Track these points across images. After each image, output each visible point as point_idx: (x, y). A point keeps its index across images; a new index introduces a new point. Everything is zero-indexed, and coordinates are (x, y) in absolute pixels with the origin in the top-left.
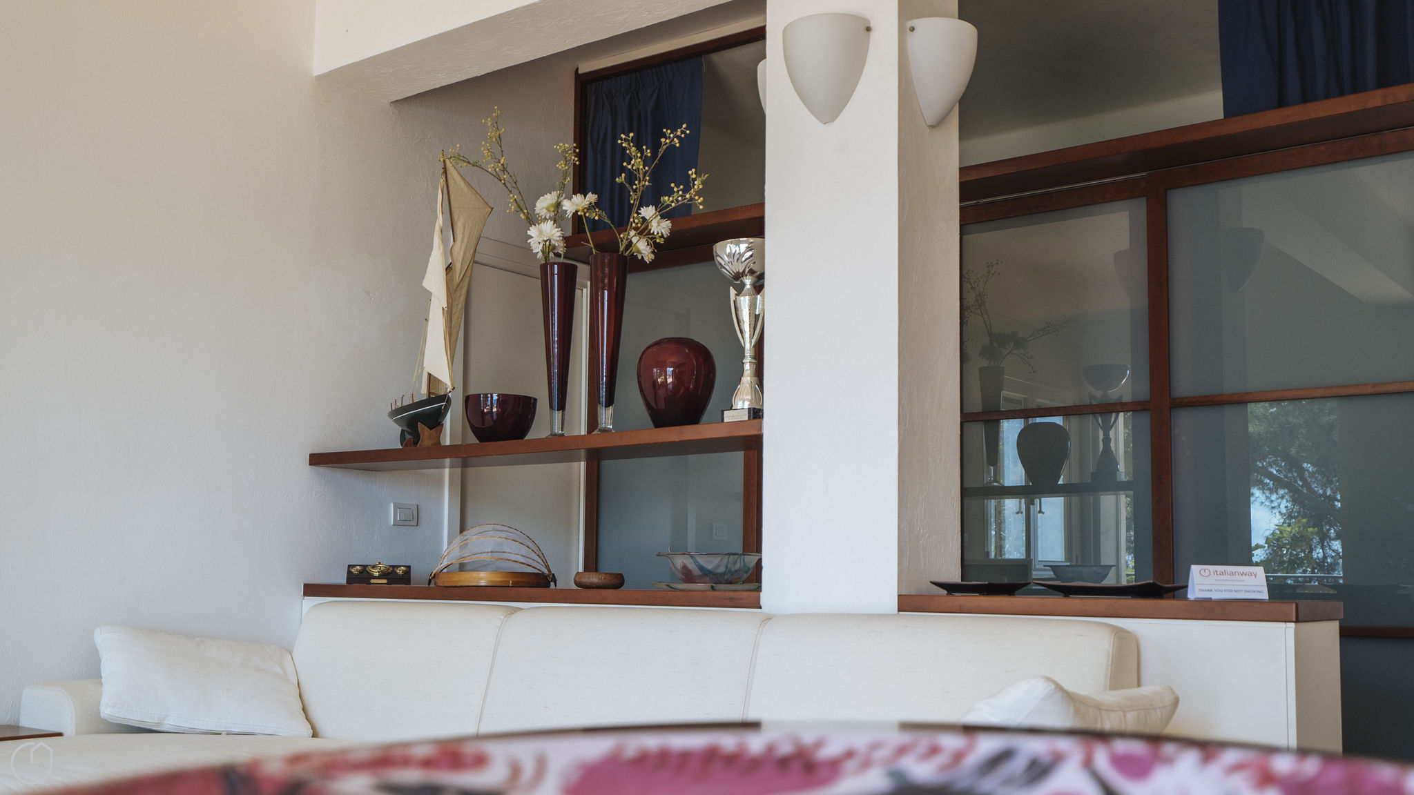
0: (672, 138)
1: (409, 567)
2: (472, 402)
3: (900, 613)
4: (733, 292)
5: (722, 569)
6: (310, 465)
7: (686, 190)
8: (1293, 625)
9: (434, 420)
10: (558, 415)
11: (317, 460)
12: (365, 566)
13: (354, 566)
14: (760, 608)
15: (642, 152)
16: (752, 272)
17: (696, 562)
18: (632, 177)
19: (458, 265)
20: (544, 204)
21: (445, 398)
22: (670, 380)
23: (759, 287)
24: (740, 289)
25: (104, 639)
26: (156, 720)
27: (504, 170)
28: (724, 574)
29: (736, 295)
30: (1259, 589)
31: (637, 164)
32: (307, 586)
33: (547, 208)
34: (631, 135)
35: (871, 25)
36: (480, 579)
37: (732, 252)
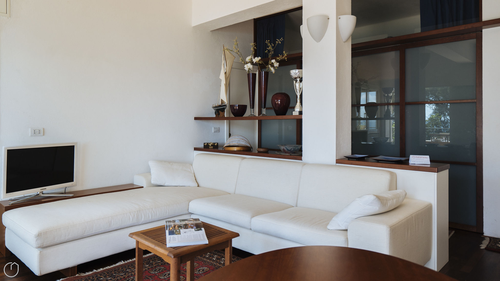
0: (278, 41)
1: (217, 143)
2: (232, 107)
3: (337, 164)
4: (294, 82)
5: (292, 150)
6: (194, 120)
7: (283, 56)
8: (436, 173)
9: (223, 110)
10: (252, 110)
11: (196, 119)
12: (208, 143)
13: (205, 143)
14: (302, 160)
15: (271, 45)
16: (299, 77)
17: (286, 148)
18: (269, 51)
19: (227, 72)
20: (248, 59)
21: (225, 105)
22: (279, 103)
23: (301, 81)
24: (296, 81)
25: (152, 164)
26: (163, 184)
27: (238, 51)
28: (293, 151)
29: (296, 83)
30: (427, 161)
31: (270, 48)
32: (194, 148)
33: (249, 60)
34: (269, 41)
35: (330, 17)
36: (235, 149)
37: (294, 73)
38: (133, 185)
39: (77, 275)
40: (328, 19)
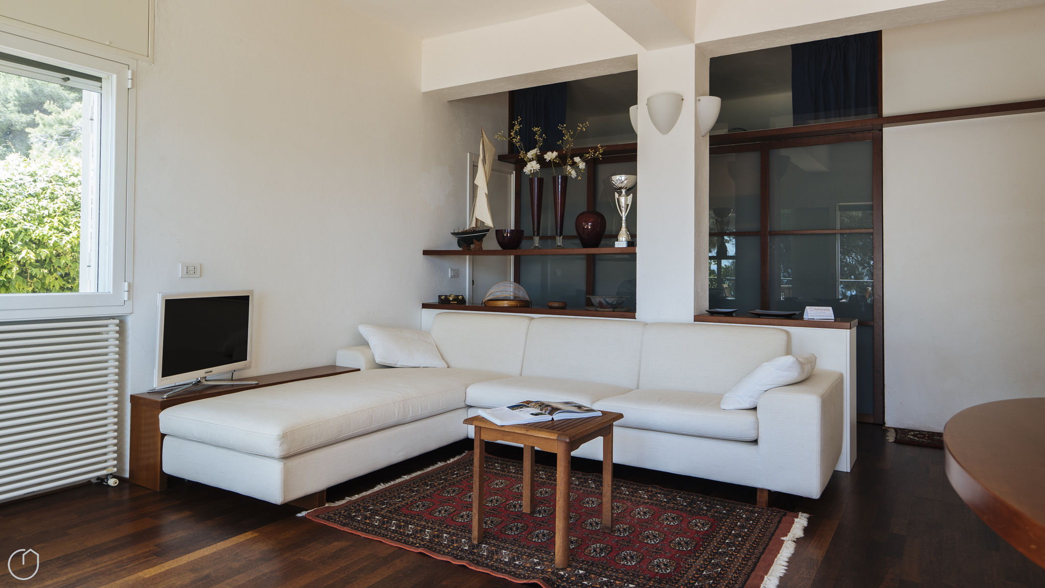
0: (581, 127)
1: (463, 296)
2: (499, 233)
3: (695, 322)
4: (617, 195)
5: (615, 303)
6: (423, 254)
9: (480, 239)
10: (537, 238)
11: (426, 253)
12: (446, 296)
13: (441, 296)
14: (636, 319)
15: (569, 132)
16: (626, 187)
17: (605, 300)
18: (566, 142)
21: (486, 230)
22: (589, 227)
29: (619, 196)
30: (830, 315)
31: (568, 137)
32: (423, 304)
33: (532, 155)
34: (565, 125)
35: (684, 98)
36: (505, 304)
37: (620, 179)
38: (334, 367)
39: (327, 505)
40: (683, 100)
